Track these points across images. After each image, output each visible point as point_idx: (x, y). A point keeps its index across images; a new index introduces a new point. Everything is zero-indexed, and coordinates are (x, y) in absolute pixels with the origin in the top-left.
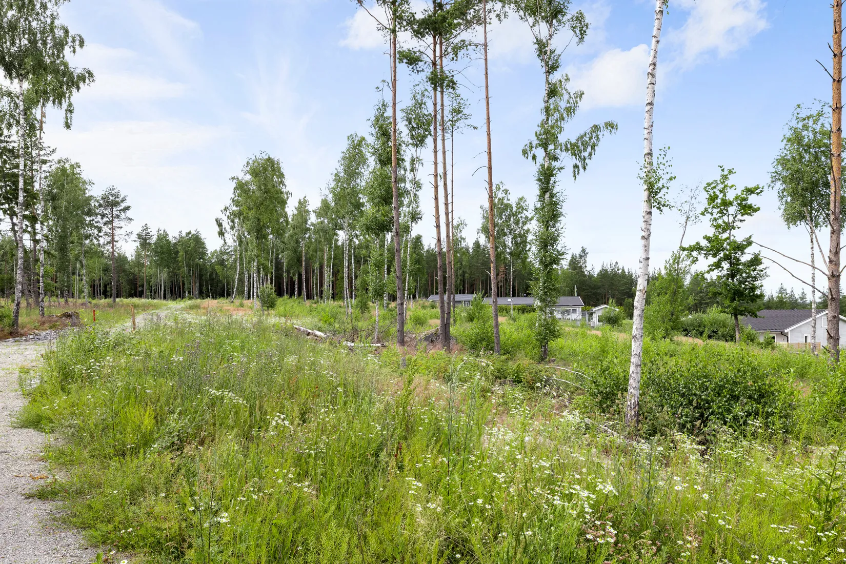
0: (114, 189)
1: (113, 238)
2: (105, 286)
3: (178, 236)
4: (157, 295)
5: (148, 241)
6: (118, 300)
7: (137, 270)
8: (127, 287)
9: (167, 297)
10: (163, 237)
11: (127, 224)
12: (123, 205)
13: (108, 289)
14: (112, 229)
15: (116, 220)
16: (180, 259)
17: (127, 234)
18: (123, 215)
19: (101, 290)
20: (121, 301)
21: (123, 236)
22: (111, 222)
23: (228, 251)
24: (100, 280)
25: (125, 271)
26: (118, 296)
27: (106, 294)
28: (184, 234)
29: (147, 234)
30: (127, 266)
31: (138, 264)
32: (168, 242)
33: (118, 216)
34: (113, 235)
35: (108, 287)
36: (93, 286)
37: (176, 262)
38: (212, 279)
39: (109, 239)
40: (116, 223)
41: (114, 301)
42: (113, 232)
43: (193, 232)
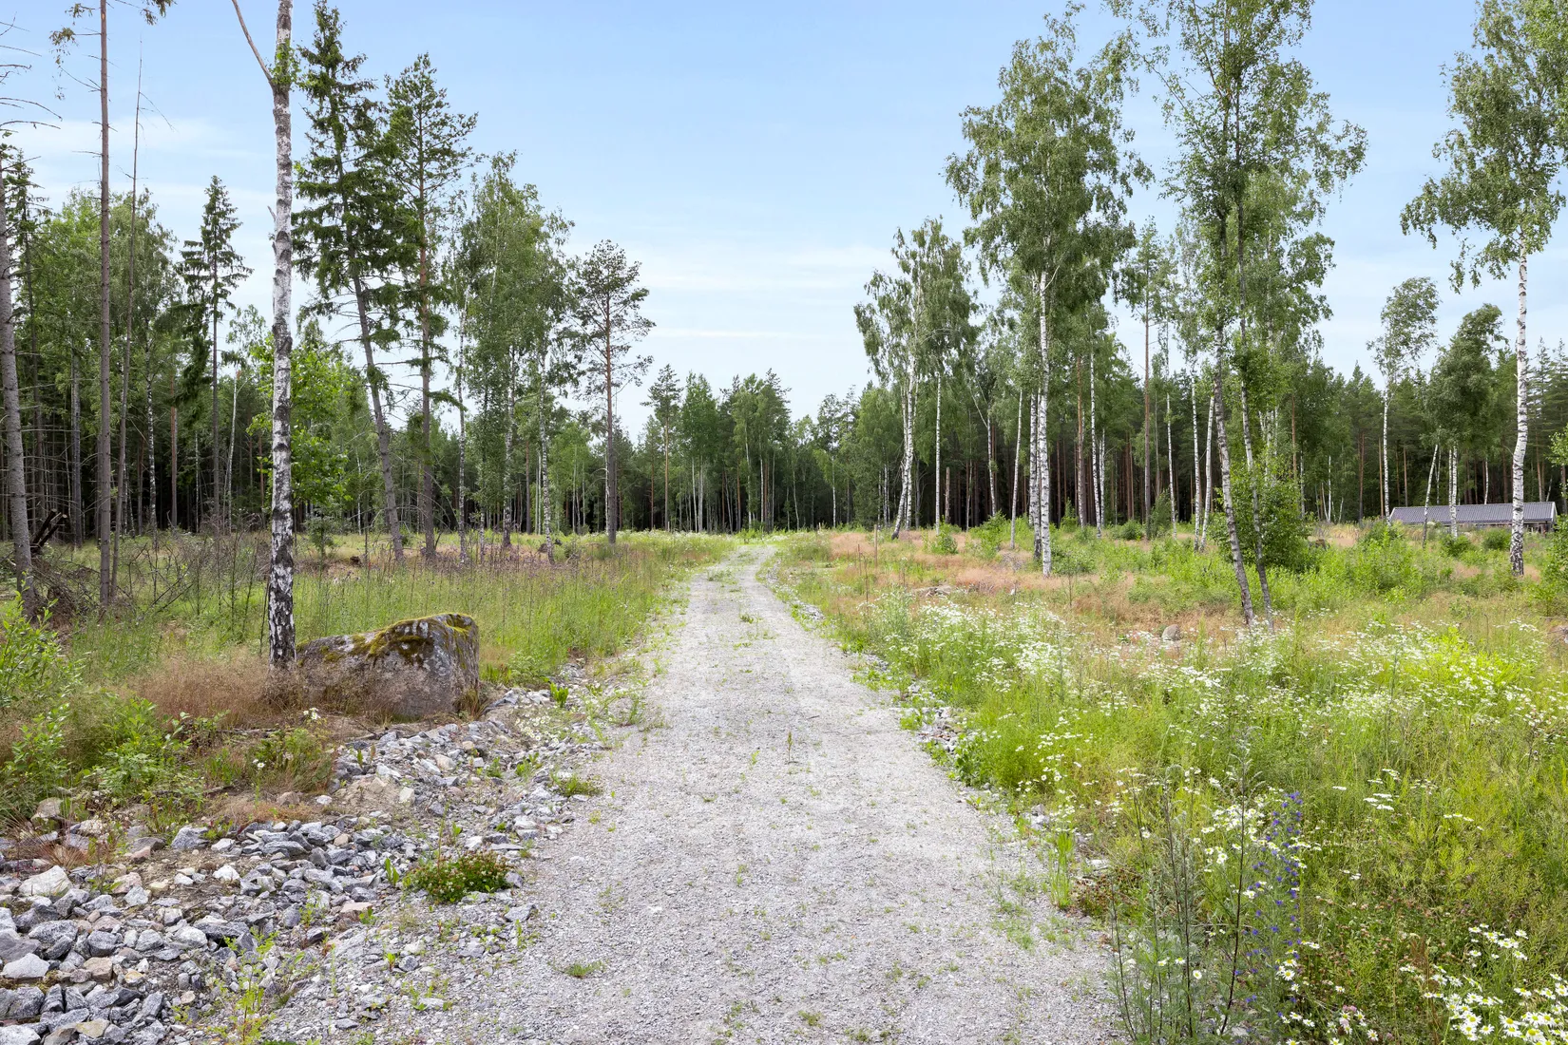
0: (611, 248)
1: (609, 378)
2: (591, 506)
3: (730, 388)
4: (689, 521)
5: (673, 403)
6: (619, 534)
7: (649, 468)
8: (632, 506)
9: (709, 525)
10: (699, 393)
11: (640, 337)
12: (631, 288)
13: (597, 512)
14: (608, 353)
15: (616, 329)
16: (737, 438)
17: (641, 364)
18: (630, 316)
19: (583, 514)
20: (626, 538)
21: (631, 369)
22: (604, 334)
23: (839, 415)
24: (580, 491)
25: (627, 472)
26: (619, 526)
27: (594, 523)
28: (741, 382)
29: (670, 388)
30: (630, 462)
31: (652, 455)
32: (711, 404)
33: (620, 321)
34: (609, 369)
35: (596, 505)
36: (568, 506)
37: (728, 444)
38: (800, 485)
39: (601, 379)
40: (617, 336)
41: (613, 538)
42: (608, 358)
43: (762, 376)
